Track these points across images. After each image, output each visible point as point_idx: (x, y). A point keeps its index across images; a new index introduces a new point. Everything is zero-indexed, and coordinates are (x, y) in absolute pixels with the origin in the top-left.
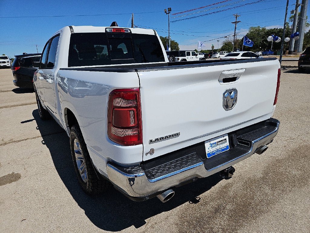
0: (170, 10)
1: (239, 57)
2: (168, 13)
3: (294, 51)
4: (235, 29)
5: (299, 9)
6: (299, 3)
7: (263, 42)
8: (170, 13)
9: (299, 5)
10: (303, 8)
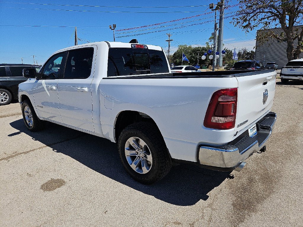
0: (115, 26)
1: (183, 71)
2: (113, 29)
3: (217, 66)
4: (169, 46)
5: (217, 32)
6: (217, 28)
7: (191, 58)
8: (115, 29)
9: (218, 29)
10: (220, 31)
